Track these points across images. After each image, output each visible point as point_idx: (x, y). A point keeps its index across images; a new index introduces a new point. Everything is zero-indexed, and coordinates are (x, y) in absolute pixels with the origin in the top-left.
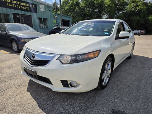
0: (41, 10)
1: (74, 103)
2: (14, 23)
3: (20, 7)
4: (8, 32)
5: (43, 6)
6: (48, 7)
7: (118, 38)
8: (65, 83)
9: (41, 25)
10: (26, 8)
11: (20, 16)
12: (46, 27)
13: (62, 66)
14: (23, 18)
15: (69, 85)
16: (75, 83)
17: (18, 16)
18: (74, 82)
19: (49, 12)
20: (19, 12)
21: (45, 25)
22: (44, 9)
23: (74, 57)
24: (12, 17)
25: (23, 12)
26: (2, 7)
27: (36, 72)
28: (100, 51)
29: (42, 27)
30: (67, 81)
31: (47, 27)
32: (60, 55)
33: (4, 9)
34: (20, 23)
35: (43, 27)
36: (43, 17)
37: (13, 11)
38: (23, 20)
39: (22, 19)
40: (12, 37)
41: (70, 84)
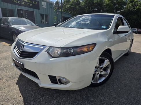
0: (43, 7)
1: (64, 101)
2: (18, 17)
3: (24, 3)
4: (10, 25)
5: (45, 3)
6: (50, 4)
7: (116, 32)
8: (53, 79)
9: (43, 21)
10: (30, 5)
11: (24, 12)
12: (47, 23)
13: (50, 59)
14: (26, 14)
15: (58, 82)
16: (64, 79)
17: (21, 12)
18: (63, 78)
19: (51, 9)
20: (23, 8)
21: (46, 21)
22: (46, 6)
23: (65, 50)
24: (16, 12)
25: (27, 9)
26: (8, 3)
27: (23, 65)
29: (44, 23)
30: (55, 77)
31: (48, 23)
32: (49, 47)
33: (10, 5)
34: (23, 18)
35: (45, 23)
36: (44, 13)
37: (18, 7)
38: (26, 16)
39: (25, 15)
40: (13, 30)
41: (59, 80)
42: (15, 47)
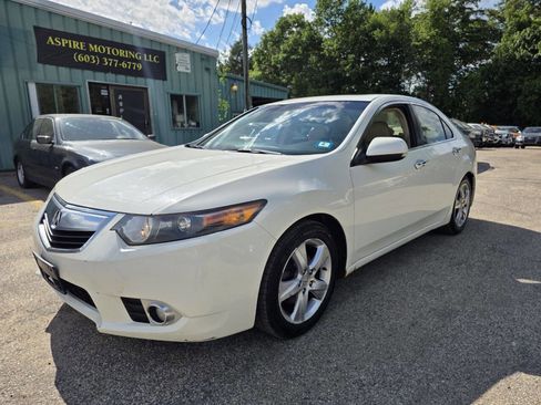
0: (180, 69)
2: (94, 113)
3: (114, 63)
4: (58, 143)
5: (187, 56)
6: (202, 59)
7: (362, 159)
8: (135, 308)
9: (179, 118)
10: (132, 66)
11: (112, 92)
12: (193, 124)
13: (122, 250)
14: (120, 97)
15: (148, 315)
16: (165, 309)
17: (104, 93)
18: (163, 305)
19: (206, 74)
20: (110, 79)
21: (191, 116)
22: (189, 66)
24: (85, 96)
25: (121, 80)
26: (58, 65)
27: (56, 270)
28: (263, 202)
29: (182, 126)
31: (198, 125)
32: (123, 215)
33: (64, 71)
34: (110, 115)
35: (186, 125)
36: (184, 92)
37: (90, 77)
38: (121, 104)
39: (117, 101)
40: (65, 159)
42: (43, 218)
